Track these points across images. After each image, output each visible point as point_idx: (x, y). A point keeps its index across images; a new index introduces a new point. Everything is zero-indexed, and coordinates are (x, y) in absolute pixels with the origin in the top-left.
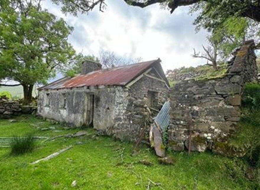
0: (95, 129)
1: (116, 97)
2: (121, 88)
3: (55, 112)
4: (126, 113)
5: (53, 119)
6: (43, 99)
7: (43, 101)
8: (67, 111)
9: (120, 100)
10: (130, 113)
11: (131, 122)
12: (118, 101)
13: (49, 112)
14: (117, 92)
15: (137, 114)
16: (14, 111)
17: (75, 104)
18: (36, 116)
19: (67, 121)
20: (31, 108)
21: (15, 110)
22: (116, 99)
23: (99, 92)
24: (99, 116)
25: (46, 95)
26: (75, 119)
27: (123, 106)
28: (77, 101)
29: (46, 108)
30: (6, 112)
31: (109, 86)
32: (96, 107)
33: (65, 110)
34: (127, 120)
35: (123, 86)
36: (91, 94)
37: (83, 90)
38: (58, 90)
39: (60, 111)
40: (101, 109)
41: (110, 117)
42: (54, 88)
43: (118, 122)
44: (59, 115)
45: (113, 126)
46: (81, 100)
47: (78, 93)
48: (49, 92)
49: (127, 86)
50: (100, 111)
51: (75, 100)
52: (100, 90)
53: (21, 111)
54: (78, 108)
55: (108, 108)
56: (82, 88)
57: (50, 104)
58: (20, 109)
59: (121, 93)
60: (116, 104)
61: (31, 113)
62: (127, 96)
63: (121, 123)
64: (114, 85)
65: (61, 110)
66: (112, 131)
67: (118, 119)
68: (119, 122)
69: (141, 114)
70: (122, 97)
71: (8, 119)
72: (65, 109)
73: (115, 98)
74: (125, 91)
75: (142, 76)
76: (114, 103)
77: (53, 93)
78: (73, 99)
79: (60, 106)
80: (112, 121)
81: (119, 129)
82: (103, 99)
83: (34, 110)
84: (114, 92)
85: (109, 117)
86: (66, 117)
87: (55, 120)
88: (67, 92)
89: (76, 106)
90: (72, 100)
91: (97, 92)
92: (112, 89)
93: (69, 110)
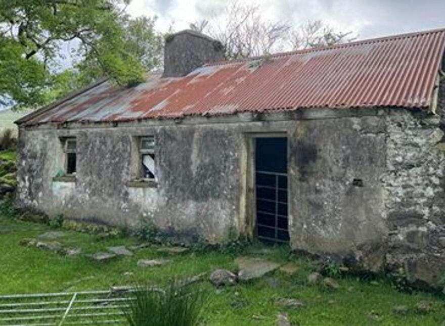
0: (301, 253)
1: (391, 146)
2: (407, 116)
3: (104, 196)
5: (94, 220)
6: (44, 154)
7: (43, 163)
8: (162, 191)
9: (410, 155)
12: (399, 159)
13: (73, 197)
14: (392, 128)
17: (200, 167)
18: (18, 211)
19: (162, 226)
22: (390, 153)
23: (310, 130)
24: (317, 206)
25: (57, 140)
26: (203, 216)
27: (426, 175)
29: (58, 185)
31: (356, 111)
32: (303, 180)
33: (152, 190)
37: (236, 125)
38: (116, 123)
39: (127, 194)
40: (326, 185)
41: (368, 210)
42: (97, 118)
43: (406, 225)
44: (124, 205)
46: (227, 157)
47: (211, 135)
48: (72, 132)
50: (318, 191)
51: (199, 157)
52: (312, 124)
54: (216, 182)
55: (357, 182)
56: (234, 118)
59: (410, 132)
60: (391, 168)
62: (438, 143)
63: (423, 229)
65: (132, 190)
66: (385, 258)
68: (413, 228)
70: (416, 145)
72: (153, 185)
73: (385, 148)
76: (384, 165)
77: (90, 136)
79: (125, 177)
80: (381, 225)
81: (418, 251)
82: (329, 153)
83: (6, 191)
84: (384, 130)
85: (362, 211)
86: (156, 213)
88: (158, 131)
89: (204, 176)
90: (185, 158)
91: (301, 131)
93: (173, 188)
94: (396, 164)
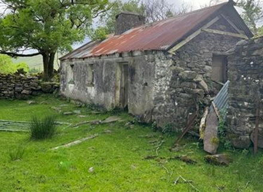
0: (131, 114)
1: (156, 68)
2: (162, 54)
3: (81, 90)
4: (169, 90)
5: (79, 100)
6: (67, 72)
7: (66, 76)
8: (96, 88)
9: (162, 71)
10: (174, 91)
11: (176, 104)
12: (159, 73)
13: (73, 91)
14: (157, 60)
15: (184, 92)
16: (32, 90)
17: (105, 78)
18: (59, 96)
19: (96, 103)
20: (52, 85)
21: (34, 88)
22: (156, 71)
23: (134, 61)
24: (135, 95)
25: (70, 66)
26: (106, 99)
27: (166, 81)
28: (107, 75)
29: (70, 85)
30: (24, 91)
31: (146, 52)
32: (132, 83)
33: (93, 88)
34: (171, 101)
35: (165, 52)
36: (124, 64)
37: (115, 59)
38: (84, 59)
39: (87, 89)
40: (137, 85)
41: (149, 96)
42: (79, 57)
43: (158, 103)
44: (86, 94)
45: (153, 110)
46: (112, 73)
47: (109, 63)
48: (73, 63)
49: (171, 51)
50: (135, 88)
51: (105, 73)
52: (135, 58)
53: (41, 90)
54: (109, 84)
55: (146, 84)
56: (114, 56)
57: (75, 78)
58: (40, 87)
59: (162, 61)
60: (156, 77)
61: (52, 93)
62: (171, 66)
63: (163, 105)
64: (153, 50)
65: (88, 88)
66: (151, 117)
67: (159, 100)
68: (160, 104)
69: (189, 92)
70: (164, 67)
71: (26, 100)
72: (93, 86)
73: (154, 69)
74: (167, 59)
75: (199, 32)
76: (154, 77)
77: (78, 64)
78: (102, 71)
79: (87, 82)
80: (152, 103)
81: (161, 114)
82: (139, 71)
83: (56, 88)
84: (154, 60)
85: (147, 96)
86: (94, 98)
87: (81, 102)
88: (95, 62)
89: (106, 82)
90: (102, 74)
91: (132, 61)
92: (151, 56)
93: (98, 87)
94: (158, 76)
